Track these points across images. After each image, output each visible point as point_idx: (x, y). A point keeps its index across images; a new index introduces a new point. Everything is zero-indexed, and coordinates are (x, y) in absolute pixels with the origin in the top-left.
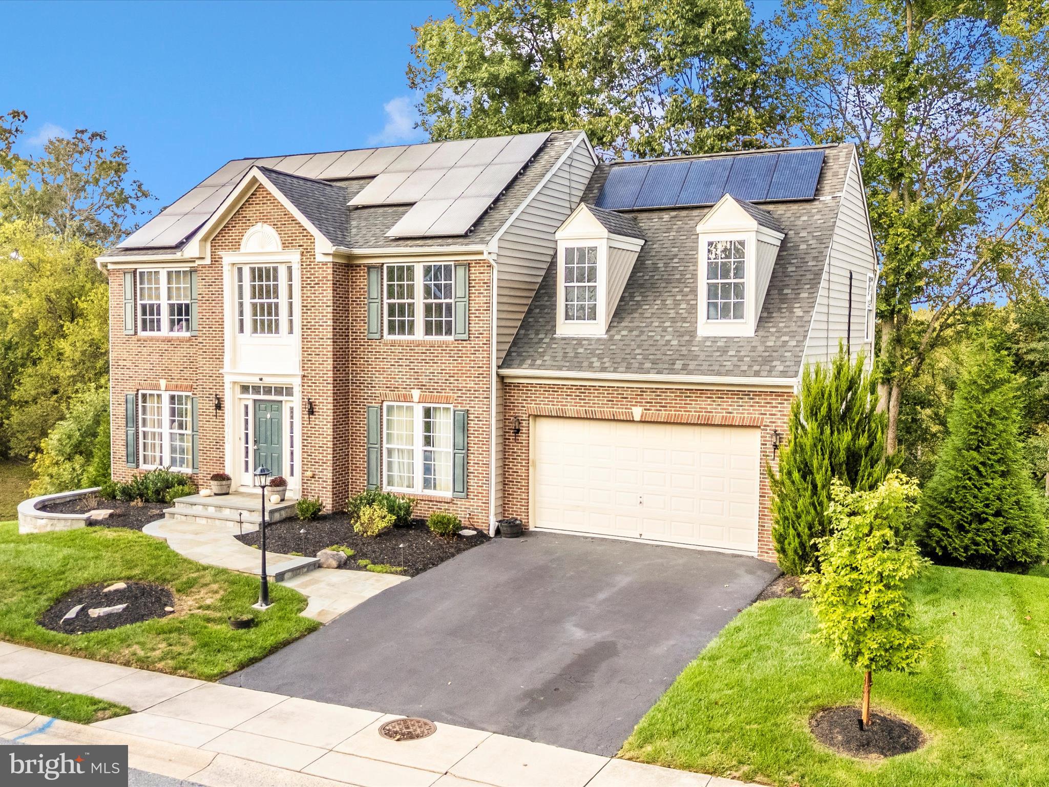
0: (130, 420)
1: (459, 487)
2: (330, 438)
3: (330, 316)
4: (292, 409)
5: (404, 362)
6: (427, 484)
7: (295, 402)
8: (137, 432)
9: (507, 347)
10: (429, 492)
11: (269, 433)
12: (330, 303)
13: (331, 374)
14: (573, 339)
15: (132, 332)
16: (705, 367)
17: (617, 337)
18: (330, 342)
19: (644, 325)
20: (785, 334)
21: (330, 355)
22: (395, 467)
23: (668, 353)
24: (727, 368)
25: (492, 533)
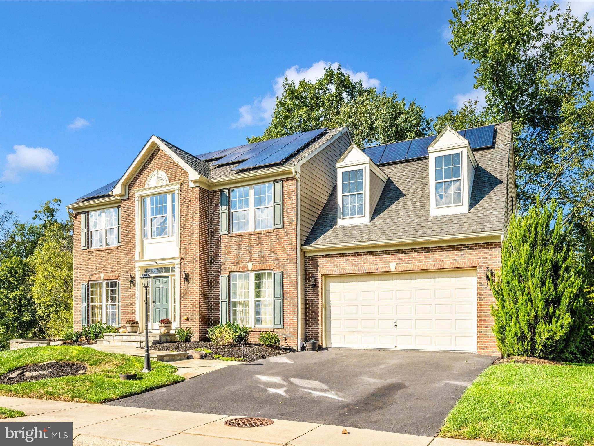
0: (84, 299)
1: (277, 321)
2: (198, 294)
3: (197, 219)
4: (175, 280)
5: (243, 247)
6: (258, 321)
7: (176, 275)
8: (88, 306)
9: (307, 235)
10: (258, 327)
11: (161, 296)
12: (198, 212)
13: (198, 255)
14: (349, 227)
15: (85, 248)
16: (438, 231)
17: (377, 223)
18: (197, 235)
19: (394, 215)
20: (489, 209)
21: (198, 243)
22: (238, 313)
23: (412, 227)
24: (453, 230)
25: (299, 349)
